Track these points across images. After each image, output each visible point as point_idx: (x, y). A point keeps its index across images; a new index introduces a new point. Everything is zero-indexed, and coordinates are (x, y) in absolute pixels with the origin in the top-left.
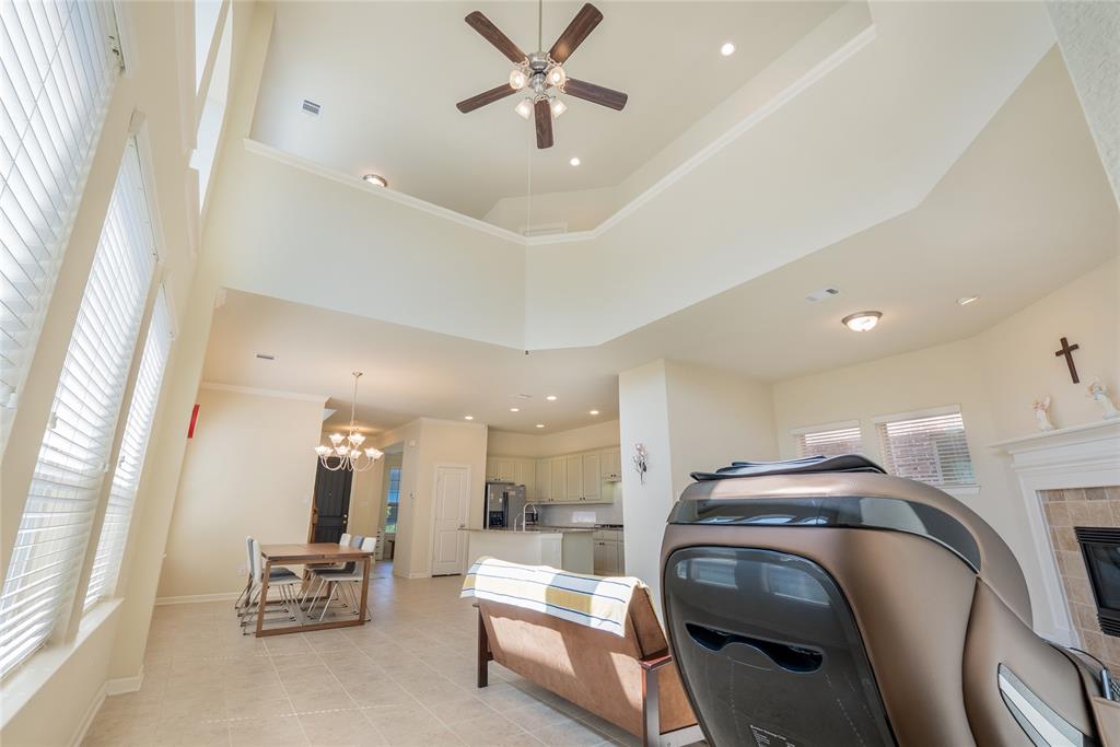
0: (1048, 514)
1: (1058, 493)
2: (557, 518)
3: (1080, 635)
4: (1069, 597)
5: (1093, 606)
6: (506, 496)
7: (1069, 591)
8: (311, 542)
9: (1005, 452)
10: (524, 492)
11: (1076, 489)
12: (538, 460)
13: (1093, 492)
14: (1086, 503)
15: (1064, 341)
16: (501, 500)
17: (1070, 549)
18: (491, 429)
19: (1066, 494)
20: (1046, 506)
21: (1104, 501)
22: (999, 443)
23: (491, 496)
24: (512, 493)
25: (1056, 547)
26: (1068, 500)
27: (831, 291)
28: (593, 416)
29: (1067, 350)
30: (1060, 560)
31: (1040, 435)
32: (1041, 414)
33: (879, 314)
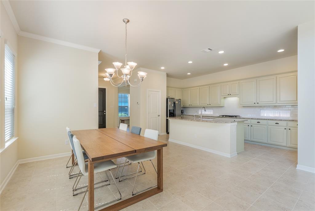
6: (174, 103)
8: (99, 128)
10: (180, 102)
16: (173, 105)
23: (169, 103)
24: (177, 102)
28: (225, 66)
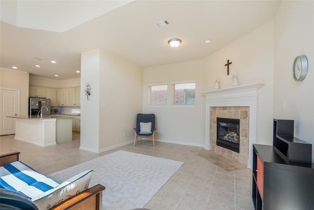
0: (211, 113)
1: (215, 108)
2: (66, 111)
3: (211, 145)
4: (211, 136)
5: (216, 138)
6: (40, 103)
7: (211, 134)
9: (204, 95)
10: (50, 101)
11: (220, 107)
12: (57, 89)
13: (224, 108)
14: (221, 111)
15: (228, 61)
16: (37, 104)
17: (214, 123)
18: (30, 75)
19: (217, 108)
20: (211, 111)
21: (226, 111)
22: (203, 92)
23: (32, 103)
24: (43, 102)
25: (211, 122)
26: (217, 110)
27: (166, 22)
29: (228, 64)
30: (211, 126)
31: (216, 90)
32: (217, 83)
33: (181, 41)
